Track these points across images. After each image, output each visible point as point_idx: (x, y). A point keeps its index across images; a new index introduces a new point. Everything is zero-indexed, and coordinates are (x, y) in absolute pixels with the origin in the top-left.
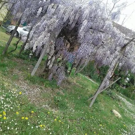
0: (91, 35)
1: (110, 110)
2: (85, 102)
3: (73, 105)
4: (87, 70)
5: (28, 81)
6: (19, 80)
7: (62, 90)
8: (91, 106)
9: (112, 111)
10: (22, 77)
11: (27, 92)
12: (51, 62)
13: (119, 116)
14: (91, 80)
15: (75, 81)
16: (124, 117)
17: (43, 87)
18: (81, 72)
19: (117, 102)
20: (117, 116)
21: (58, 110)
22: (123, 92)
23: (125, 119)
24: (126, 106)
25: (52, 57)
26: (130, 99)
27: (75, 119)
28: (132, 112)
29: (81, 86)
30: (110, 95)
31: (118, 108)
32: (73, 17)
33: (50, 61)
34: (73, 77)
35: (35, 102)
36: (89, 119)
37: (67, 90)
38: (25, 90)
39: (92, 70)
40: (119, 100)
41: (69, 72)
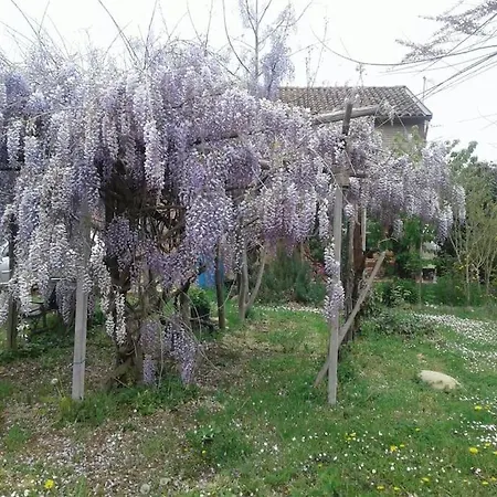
0: (202, 161)
1: (411, 376)
2: (306, 398)
3: (270, 427)
4: (280, 282)
5: (70, 426)
6: (34, 439)
7: (213, 393)
8: (332, 400)
9: (417, 380)
10: (45, 420)
11: (79, 466)
12: (115, 320)
13: (449, 381)
14: (307, 309)
15: (250, 342)
16: (466, 378)
17: (136, 420)
18: (264, 300)
19: (426, 340)
20: (441, 387)
21: (217, 477)
22: (435, 294)
23: (475, 383)
24: (460, 339)
25: (112, 296)
26: (470, 308)
27: (295, 476)
28: (488, 347)
29: (279, 347)
30: (392, 328)
31: (435, 360)
32: (112, 131)
33: (110, 318)
34: (238, 332)
35: (123, 487)
36: (342, 447)
37: (228, 385)
38: (70, 464)
39: (296, 275)
40: (429, 330)
41: (217, 319)
